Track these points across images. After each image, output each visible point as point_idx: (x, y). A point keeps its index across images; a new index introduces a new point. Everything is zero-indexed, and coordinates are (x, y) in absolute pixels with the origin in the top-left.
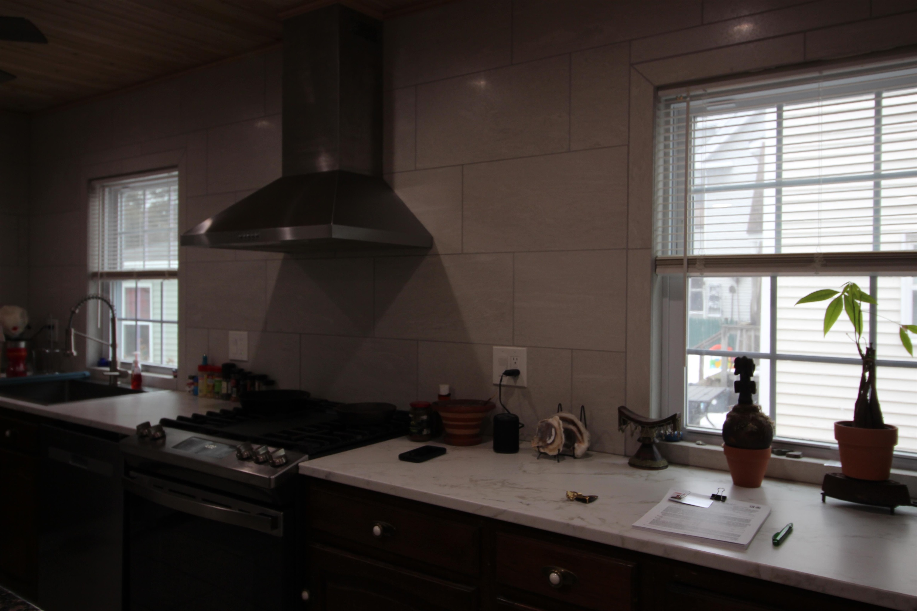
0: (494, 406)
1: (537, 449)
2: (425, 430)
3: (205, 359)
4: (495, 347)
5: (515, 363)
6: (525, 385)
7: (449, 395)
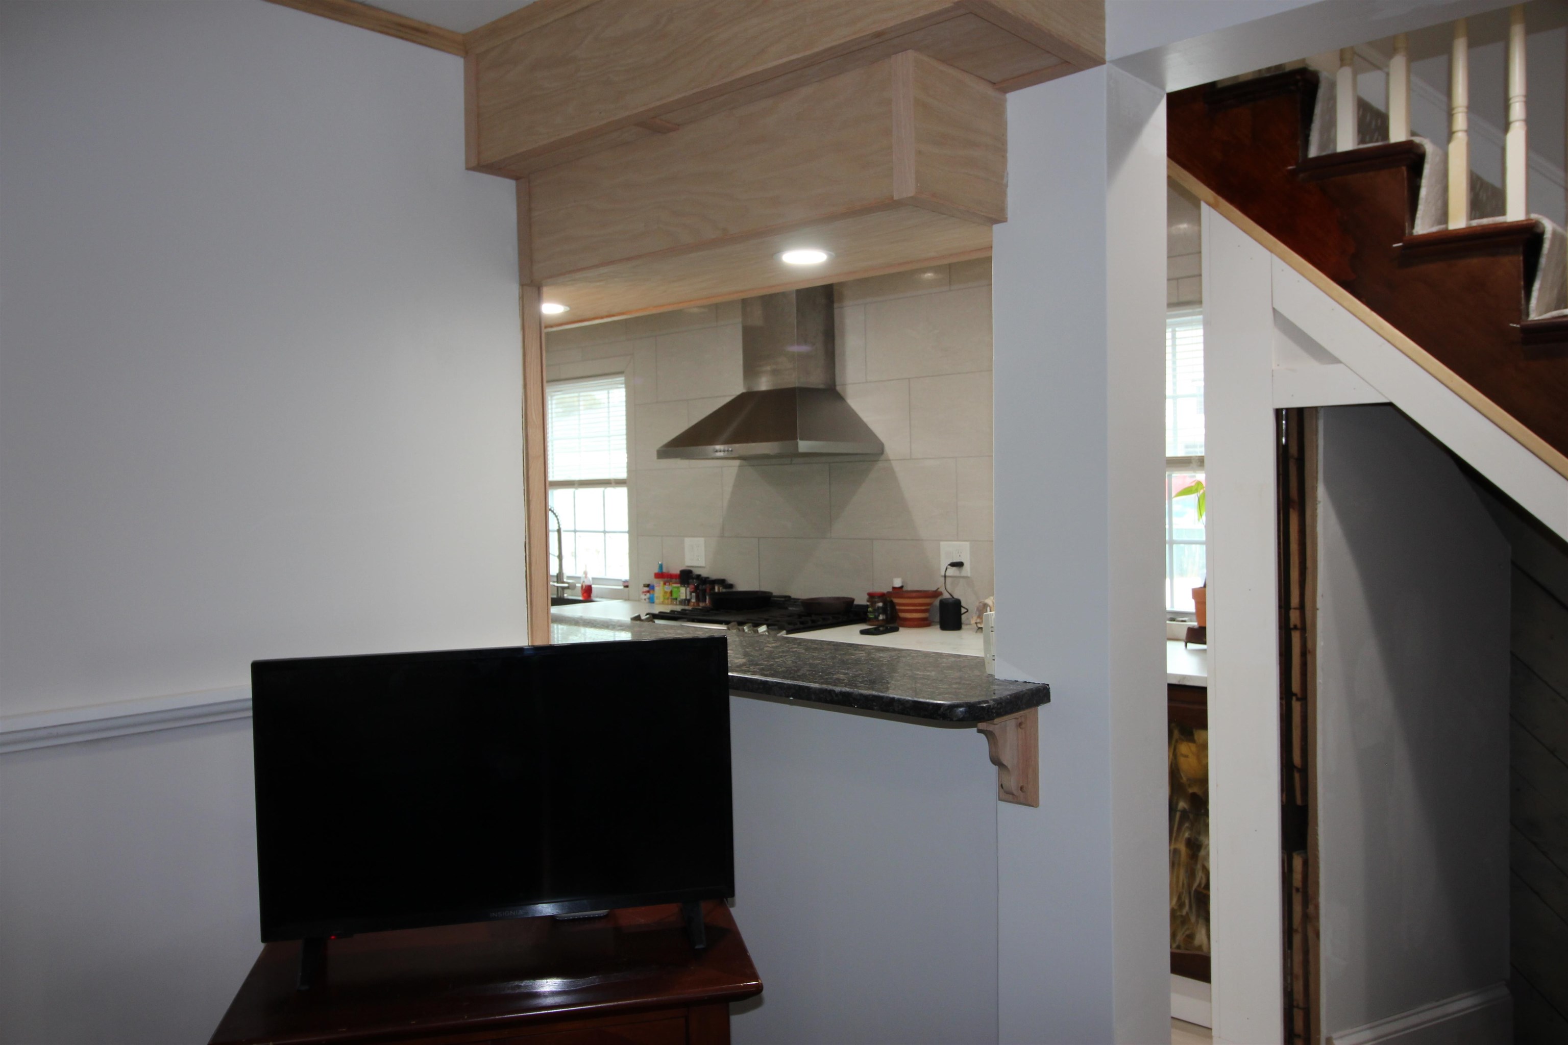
0: (941, 594)
1: (975, 625)
2: (881, 615)
3: (661, 566)
4: (942, 543)
5: (960, 556)
6: (969, 575)
7: (902, 587)
